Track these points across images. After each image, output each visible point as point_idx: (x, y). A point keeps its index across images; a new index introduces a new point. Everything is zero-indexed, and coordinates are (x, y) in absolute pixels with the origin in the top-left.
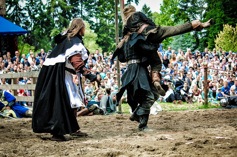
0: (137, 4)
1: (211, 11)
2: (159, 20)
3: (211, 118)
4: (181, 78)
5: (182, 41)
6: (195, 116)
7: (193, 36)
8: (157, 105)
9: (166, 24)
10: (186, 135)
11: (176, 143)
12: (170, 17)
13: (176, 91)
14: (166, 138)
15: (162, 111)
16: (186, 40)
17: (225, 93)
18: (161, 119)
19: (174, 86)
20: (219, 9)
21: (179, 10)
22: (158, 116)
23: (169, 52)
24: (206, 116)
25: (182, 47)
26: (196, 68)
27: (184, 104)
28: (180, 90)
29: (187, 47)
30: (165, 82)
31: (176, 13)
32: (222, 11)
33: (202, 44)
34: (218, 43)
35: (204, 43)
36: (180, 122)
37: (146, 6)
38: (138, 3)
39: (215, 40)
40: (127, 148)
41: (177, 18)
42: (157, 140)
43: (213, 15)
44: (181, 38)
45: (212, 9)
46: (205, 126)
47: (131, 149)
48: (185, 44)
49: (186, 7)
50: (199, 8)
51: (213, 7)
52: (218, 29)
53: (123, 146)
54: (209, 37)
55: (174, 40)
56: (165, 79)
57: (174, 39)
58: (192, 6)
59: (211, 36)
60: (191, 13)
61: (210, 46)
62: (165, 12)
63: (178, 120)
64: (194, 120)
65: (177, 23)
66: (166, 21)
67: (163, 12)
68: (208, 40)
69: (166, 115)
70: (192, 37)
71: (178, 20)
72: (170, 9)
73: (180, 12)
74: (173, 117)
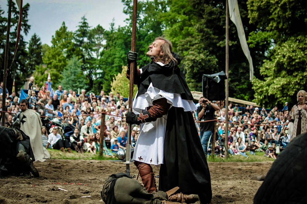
0: (26, 34)
1: (109, 49)
2: (49, 54)
3: (107, 171)
4: (71, 122)
5: (73, 81)
6: (89, 167)
7: (87, 76)
8: (45, 150)
9: (57, 59)
10: (82, 188)
11: (70, 195)
12: (62, 52)
13: (64, 137)
14: (59, 189)
15: (50, 158)
16: (78, 80)
17: (122, 144)
18: (50, 167)
19: (63, 131)
20: (120, 47)
21: (74, 45)
22: (46, 163)
23: (59, 92)
24: (101, 168)
25: (72, 87)
26: (89, 113)
27: (73, 153)
28: (69, 137)
29: (79, 88)
30: (53, 125)
31: (69, 48)
32: (122, 51)
33: (96, 86)
34: (115, 87)
35: (98, 85)
36: (72, 172)
37: (36, 36)
38: (27, 32)
39: (112, 83)
40: (15, 197)
41: (69, 54)
42: (49, 190)
43: (112, 54)
44: (72, 77)
45: (111, 47)
46: (101, 179)
47: (20, 198)
48: (76, 84)
49: (82, 42)
50: (96, 45)
51: (112, 45)
52: (116, 71)
53: (11, 193)
54: (105, 79)
55: (64, 79)
56: (53, 122)
57: (64, 77)
58: (89, 41)
59: (107, 78)
60: (87, 50)
61: (105, 90)
62: (57, 45)
63: (70, 170)
64: (89, 171)
65: (70, 60)
66: (57, 56)
67: (55, 46)
68: (103, 82)
69: (55, 163)
70: (85, 77)
71: (71, 56)
72: (63, 43)
73: (74, 47)
74: (64, 166)
